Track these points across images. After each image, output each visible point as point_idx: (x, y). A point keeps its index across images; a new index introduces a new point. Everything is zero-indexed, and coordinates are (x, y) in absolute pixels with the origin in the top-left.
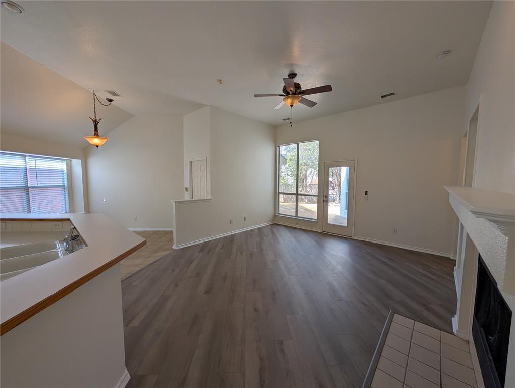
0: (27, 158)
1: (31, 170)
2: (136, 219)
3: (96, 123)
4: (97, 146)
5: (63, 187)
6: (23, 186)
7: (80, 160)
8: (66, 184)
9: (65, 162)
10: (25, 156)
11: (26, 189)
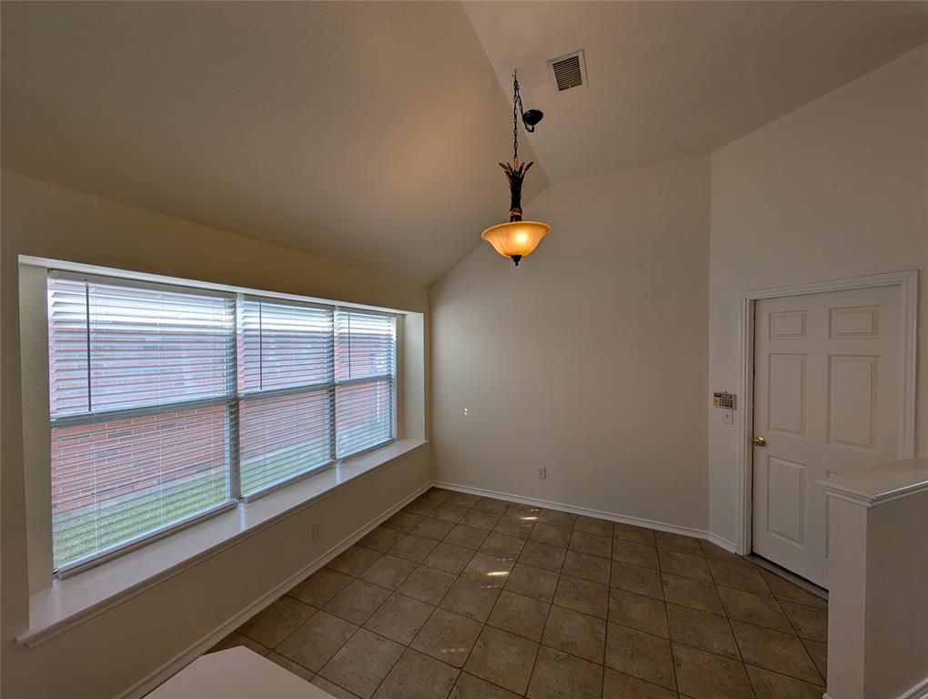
0: (336, 313)
1: (341, 336)
2: (543, 474)
3: (516, 181)
4: (517, 258)
5: (388, 378)
6: (325, 381)
7: (422, 315)
8: (393, 373)
9: (394, 320)
10: (332, 308)
11: (331, 388)
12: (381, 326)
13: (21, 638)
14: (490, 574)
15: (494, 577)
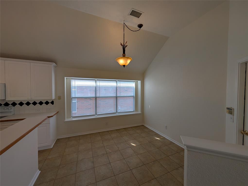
6: (115, 96)
7: (140, 81)
8: (134, 95)
9: (135, 83)
12: (132, 84)
13: (65, 121)
14: (131, 144)
15: (132, 145)
